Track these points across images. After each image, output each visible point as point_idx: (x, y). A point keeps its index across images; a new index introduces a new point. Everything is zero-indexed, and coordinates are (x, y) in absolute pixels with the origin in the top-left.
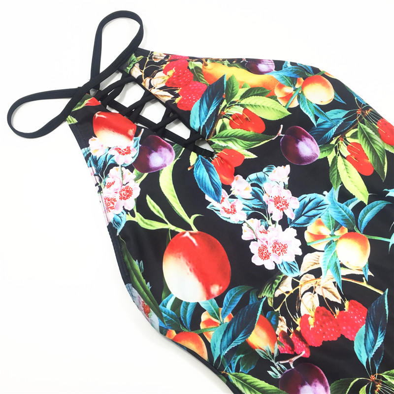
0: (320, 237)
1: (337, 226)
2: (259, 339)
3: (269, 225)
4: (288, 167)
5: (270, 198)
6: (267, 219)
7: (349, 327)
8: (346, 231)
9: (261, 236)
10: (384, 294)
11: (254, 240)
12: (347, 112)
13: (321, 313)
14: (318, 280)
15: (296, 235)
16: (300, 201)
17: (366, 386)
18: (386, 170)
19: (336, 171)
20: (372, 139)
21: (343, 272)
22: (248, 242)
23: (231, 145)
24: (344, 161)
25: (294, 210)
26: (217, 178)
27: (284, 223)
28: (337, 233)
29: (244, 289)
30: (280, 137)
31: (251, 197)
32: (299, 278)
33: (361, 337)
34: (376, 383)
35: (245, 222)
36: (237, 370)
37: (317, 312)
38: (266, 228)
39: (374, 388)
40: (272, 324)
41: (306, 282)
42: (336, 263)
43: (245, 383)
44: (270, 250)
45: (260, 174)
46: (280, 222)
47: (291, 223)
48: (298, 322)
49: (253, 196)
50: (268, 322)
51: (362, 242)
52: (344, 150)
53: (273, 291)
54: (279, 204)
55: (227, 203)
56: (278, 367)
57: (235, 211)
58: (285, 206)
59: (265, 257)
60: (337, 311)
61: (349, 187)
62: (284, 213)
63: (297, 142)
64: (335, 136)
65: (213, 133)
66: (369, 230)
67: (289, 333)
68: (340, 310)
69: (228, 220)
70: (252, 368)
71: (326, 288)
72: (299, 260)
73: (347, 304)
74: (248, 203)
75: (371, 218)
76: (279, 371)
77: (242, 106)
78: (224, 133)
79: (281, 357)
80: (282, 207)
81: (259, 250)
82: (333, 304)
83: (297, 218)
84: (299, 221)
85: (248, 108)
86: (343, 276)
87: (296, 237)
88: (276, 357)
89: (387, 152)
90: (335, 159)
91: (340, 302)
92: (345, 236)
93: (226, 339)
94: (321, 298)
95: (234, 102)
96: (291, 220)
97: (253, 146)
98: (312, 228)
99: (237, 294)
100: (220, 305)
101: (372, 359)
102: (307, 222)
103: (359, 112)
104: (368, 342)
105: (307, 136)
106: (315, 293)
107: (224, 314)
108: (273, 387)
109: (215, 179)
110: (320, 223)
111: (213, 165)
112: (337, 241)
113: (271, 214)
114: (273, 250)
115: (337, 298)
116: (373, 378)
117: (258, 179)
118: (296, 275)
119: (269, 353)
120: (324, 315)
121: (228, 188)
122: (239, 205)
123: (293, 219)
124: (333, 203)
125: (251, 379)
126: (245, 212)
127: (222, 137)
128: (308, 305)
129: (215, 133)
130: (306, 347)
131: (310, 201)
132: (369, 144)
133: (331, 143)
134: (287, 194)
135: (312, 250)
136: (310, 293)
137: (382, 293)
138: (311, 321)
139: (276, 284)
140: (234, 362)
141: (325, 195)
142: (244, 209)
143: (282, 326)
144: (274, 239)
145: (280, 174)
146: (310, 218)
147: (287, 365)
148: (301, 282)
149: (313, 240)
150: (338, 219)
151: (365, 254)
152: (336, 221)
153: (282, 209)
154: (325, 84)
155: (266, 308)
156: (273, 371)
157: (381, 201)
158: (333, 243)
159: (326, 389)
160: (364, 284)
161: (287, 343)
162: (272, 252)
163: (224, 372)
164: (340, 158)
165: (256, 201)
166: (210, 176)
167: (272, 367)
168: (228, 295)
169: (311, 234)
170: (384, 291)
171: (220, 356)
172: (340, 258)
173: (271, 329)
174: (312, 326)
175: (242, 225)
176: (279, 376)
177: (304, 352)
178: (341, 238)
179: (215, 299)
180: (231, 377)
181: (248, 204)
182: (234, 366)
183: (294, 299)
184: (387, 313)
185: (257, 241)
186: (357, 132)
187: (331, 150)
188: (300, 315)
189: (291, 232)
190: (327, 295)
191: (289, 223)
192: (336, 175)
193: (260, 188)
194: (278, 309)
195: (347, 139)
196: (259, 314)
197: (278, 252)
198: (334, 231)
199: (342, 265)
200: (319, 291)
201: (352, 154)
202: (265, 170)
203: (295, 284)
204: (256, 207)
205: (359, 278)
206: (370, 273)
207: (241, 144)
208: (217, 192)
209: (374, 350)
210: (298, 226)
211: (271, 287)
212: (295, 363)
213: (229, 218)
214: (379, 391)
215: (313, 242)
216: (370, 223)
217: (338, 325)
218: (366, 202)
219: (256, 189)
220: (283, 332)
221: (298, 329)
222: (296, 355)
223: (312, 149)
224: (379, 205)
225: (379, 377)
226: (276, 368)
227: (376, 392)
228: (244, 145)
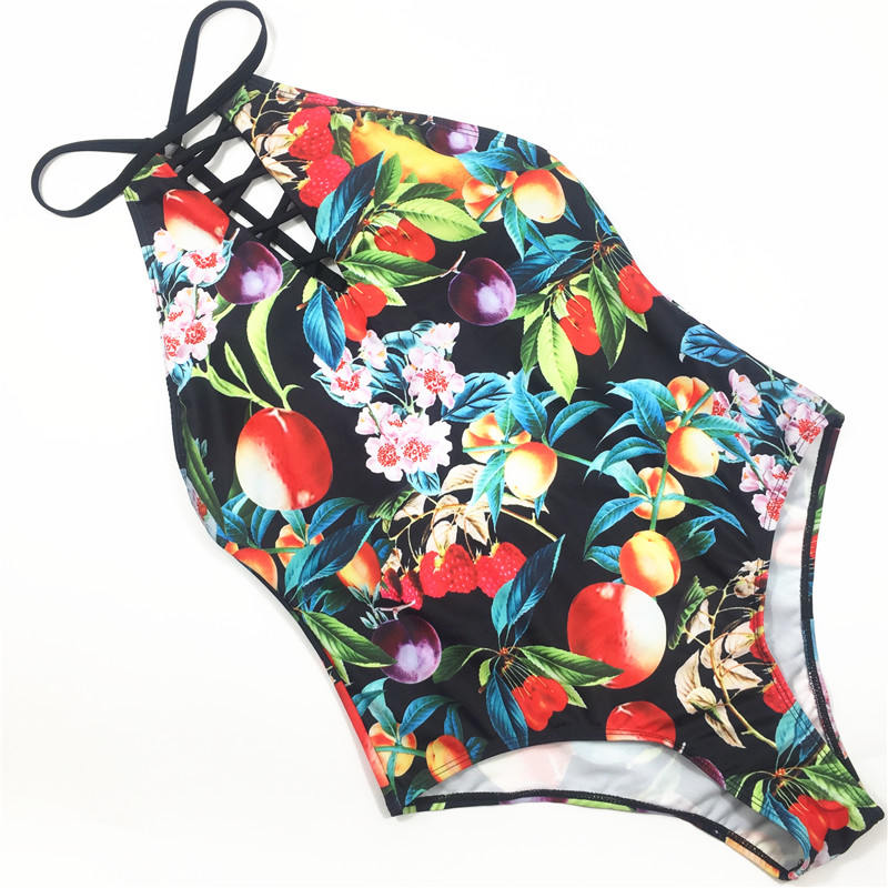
0: (485, 441)
1: (516, 429)
2: (355, 574)
3: (408, 414)
4: (456, 326)
5: (419, 371)
6: (405, 405)
7: (491, 580)
8: (528, 438)
9: (387, 429)
10: (558, 541)
11: (374, 436)
12: (580, 242)
13: (456, 553)
14: (462, 507)
15: (448, 433)
16: (466, 382)
17: (490, 660)
18: (619, 351)
19: (532, 344)
20: (608, 295)
21: (506, 500)
22: (365, 438)
23: (370, 277)
24: (553, 327)
25: (454, 394)
26: (340, 330)
27: (435, 412)
28: (515, 440)
29: (349, 502)
30: (453, 274)
31: (384, 367)
32: (437, 498)
33: (504, 596)
34: (507, 658)
35: (367, 406)
36: (317, 609)
37: (450, 551)
38: (403, 417)
39: (502, 664)
40: (378, 557)
41: (445, 506)
42: (499, 484)
43: (324, 627)
44: (400, 452)
45: (405, 335)
46: (428, 411)
47: (446, 414)
48: (419, 560)
49: (387, 366)
50: (374, 554)
51: (547, 462)
52: (561, 308)
53: (394, 511)
54: (433, 382)
55: (345, 374)
56: (376, 614)
57: (357, 385)
58: (441, 387)
59: (388, 463)
60: (479, 554)
61: (549, 375)
62: (437, 396)
63: (479, 288)
64: (551, 280)
65: (345, 253)
66: (559, 445)
67: (400, 572)
68: (483, 554)
69: (340, 401)
70: (339, 610)
71: (470, 520)
72: (443, 472)
73: (495, 547)
74: (379, 375)
75: (573, 424)
76: (377, 620)
77: (399, 214)
78: (365, 254)
79: (382, 602)
80: (436, 388)
81: (381, 451)
82: (476, 544)
83: (457, 408)
84: (458, 413)
85: (408, 218)
86: (503, 506)
87: (447, 438)
88: (376, 602)
89: (629, 321)
90: (538, 323)
91: (485, 543)
92: (524, 447)
93: (310, 566)
94: (460, 532)
95: (387, 206)
96: (447, 409)
97: (406, 282)
98: (477, 426)
99: (338, 509)
100: (308, 521)
101: (513, 626)
102: (472, 416)
103: (597, 246)
104: (513, 602)
105: (501, 277)
106: (455, 523)
107: (311, 534)
108: (364, 639)
109: (337, 330)
110: (491, 421)
111: (336, 307)
112: (509, 453)
113: (415, 397)
114: (405, 454)
115: (482, 536)
116: (504, 651)
117: (401, 342)
118: (434, 493)
119: (366, 595)
120: (458, 556)
121: (354, 347)
122: (366, 377)
123: (450, 408)
124: (520, 392)
125: (335, 623)
126: (371, 390)
127: (360, 261)
128: (441, 539)
129: (349, 254)
130: (419, 595)
131: (483, 384)
132: (603, 303)
133: (541, 292)
134: (448, 369)
135: (468, 460)
136: (448, 522)
137: (555, 540)
138: (438, 562)
139: (399, 502)
140: (316, 599)
141: (508, 378)
142: (371, 385)
143: (394, 562)
144: (412, 435)
145: (444, 335)
146: (478, 410)
147: (390, 615)
148: (438, 505)
149: (473, 445)
150: (520, 418)
151: (546, 478)
152: (517, 421)
153: (436, 391)
154: (552, 188)
155: (378, 533)
156: (368, 618)
157: (592, 402)
158: (502, 455)
159: (436, 653)
160: (532, 523)
161: (394, 587)
162: (402, 456)
163: (296, 609)
164: (548, 321)
165: (391, 376)
166: (328, 326)
167: (368, 614)
168: (321, 508)
169: (474, 436)
170: (558, 537)
171: (296, 588)
172: (506, 479)
173: (375, 564)
174: (437, 569)
175: (361, 410)
176: (376, 626)
177: (414, 602)
178: (517, 448)
179: (302, 510)
180: (305, 616)
181: (379, 377)
182: (314, 603)
183: (423, 528)
184: (554, 569)
185: (379, 437)
186: (587, 279)
187: (537, 304)
188: (424, 551)
189: (443, 428)
190: (470, 530)
191: (442, 413)
192: (531, 350)
193: (402, 356)
194: (395, 538)
195: (572, 289)
196: (363, 541)
197: (413, 456)
198: (510, 436)
199: (507, 490)
200: (460, 522)
201: (572, 315)
202: (416, 327)
203: (429, 506)
204: (391, 384)
205: (527, 512)
206: (544, 508)
207: (389, 277)
208: (336, 352)
209: (518, 616)
210: (456, 420)
211: (392, 505)
212: (400, 613)
213: (342, 397)
214: (507, 670)
215: (472, 448)
216: (568, 432)
217: (476, 574)
218: (568, 400)
219: (394, 357)
220: (391, 571)
221: (417, 569)
222: (403, 603)
223: (502, 302)
224: (588, 407)
225: (514, 652)
226: (373, 615)
227: (503, 670)
228: (393, 280)
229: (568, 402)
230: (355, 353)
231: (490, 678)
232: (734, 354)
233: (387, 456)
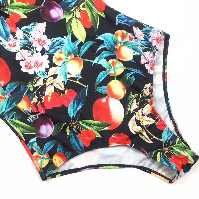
0: (60, 59)
1: (69, 54)
2: (23, 105)
3: (34, 53)
4: (45, 23)
5: (35, 39)
6: (32, 50)
7: (67, 102)
8: (73, 56)
9: (27, 58)
10: (86, 87)
11: (22, 60)
13: (54, 94)
14: (55, 80)
15: (48, 58)
16: (51, 41)
17: (69, 126)
18: (98, 25)
19: (70, 26)
20: (92, 8)
21: (69, 76)
22: (19, 61)
23: (15, 11)
24: (76, 20)
25: (48, 46)
26: (8, 29)
27: (43, 52)
28: (69, 58)
29: (18, 83)
30: (42, 7)
31: (23, 38)
32: (47, 79)
33: (71, 106)
34: (74, 125)
35: (19, 51)
36: (12, 118)
37: (53, 94)
38: (32, 54)
39: (73, 127)
40: (30, 99)
41: (50, 81)
42: (66, 72)
43: (15, 124)
44: (32, 65)
45: (28, 27)
46: (41, 52)
47: (46, 52)
48: (43, 99)
50: (28, 98)
51: (80, 63)
52: (78, 15)
53: (33, 84)
54: (41, 42)
55: (11, 42)
56: (32, 117)
57: (15, 45)
58: (44, 44)
59: (29, 69)
60: (61, 94)
61: (77, 35)
62: (43, 47)
63: (50, 10)
64: (74, 6)
65: (6, 5)
66: (83, 57)
67: (37, 103)
68: (63, 94)
69: (9, 50)
70: (20, 118)
71: (57, 84)
72: (47, 70)
73: (66, 91)
74: (22, 41)
75: (86, 50)
76: (32, 119)
78: (13, 4)
79: (33, 113)
80: (42, 44)
81: (25, 65)
82: (60, 91)
83: (50, 50)
86: (68, 78)
87: (48, 59)
88: (31, 113)
89: (99, 15)
90: (71, 20)
91: (63, 90)
92: (72, 59)
93: (8, 105)
94: (55, 88)
96: (47, 51)
97: (27, 11)
98: (57, 55)
99: (14, 85)
100: (5, 90)
101: (76, 115)
102: (55, 52)
104: (74, 108)
105: (57, 6)
106: (53, 86)
107: (6, 94)
108: (28, 126)
109: (7, 30)
110: (61, 52)
111: (6, 22)
112: (68, 61)
113: (36, 48)
114: (34, 66)
115: (62, 88)
116: (73, 123)
117: (27, 29)
118: (46, 77)
119: (27, 111)
120: (55, 96)
121: (13, 34)
122: (18, 42)
123: (48, 50)
124: (69, 42)
125: (18, 122)
126: (20, 46)
127: (12, 7)
128: (49, 91)
129: (8, 5)
130: (44, 109)
131: (57, 41)
132: (91, 11)
133: (71, 10)
134: (45, 38)
135: (55, 66)
136: (51, 86)
137: (85, 86)
138: (49, 98)
139: (35, 81)
140: (11, 115)
141: (65, 38)
142: (20, 45)
143: (35, 100)
144: (36, 60)
145: (42, 27)
146: (56, 50)
147: (36, 117)
148: (48, 81)
149: (56, 61)
150: (70, 50)
151: (80, 68)
152: (69, 52)
153: (42, 45)
155: (29, 92)
156: (29, 119)
157: (91, 42)
158: (66, 62)
159: (52, 127)
160: (78, 82)
161: (35, 107)
162: (33, 66)
163: (5, 119)
164: (74, 19)
165: (26, 41)
166: (4, 28)
167: (29, 118)
168: (8, 85)
169: (56, 58)
170: (86, 85)
171: (4, 112)
172: (68, 70)
173: (29, 101)
174: (49, 100)
175: (17, 53)
176: (32, 121)
177: (42, 111)
178: (70, 60)
179: (3, 87)
180: (8, 121)
181: (22, 42)
183: (43, 88)
184: (86, 95)
185: (24, 61)
186: (85, 4)
187: (70, 14)
188: (44, 95)
189: (46, 56)
190: (58, 87)
191: (45, 52)
192: (70, 28)
193: (28, 34)
194: (35, 93)
195: (81, 8)
196: (24, 95)
197: (37, 66)
198: (67, 56)
199: (69, 73)
200: (55, 85)
201: (82, 16)
202: (32, 24)
203: (45, 81)
204: (26, 44)
205: (75, 79)
206: (80, 77)
207: (22, 11)
208: (7, 36)
209: (77, 112)
210: (50, 54)
211: (32, 83)
212: (39, 116)
213: (10, 49)
214: (75, 129)
215: (56, 62)
216: (85, 53)
217: (62, 100)
218: (83, 42)
219: (25, 34)
220: (34, 103)
221: (43, 101)
222: (39, 112)
223: (59, 14)
224: (90, 43)
225: (77, 123)
226: (31, 118)
227: (74, 129)
228: (23, 11)
229: (84, 43)
230: (14, 36)
231: (70, 132)
232: (133, 21)
233: (28, 66)
